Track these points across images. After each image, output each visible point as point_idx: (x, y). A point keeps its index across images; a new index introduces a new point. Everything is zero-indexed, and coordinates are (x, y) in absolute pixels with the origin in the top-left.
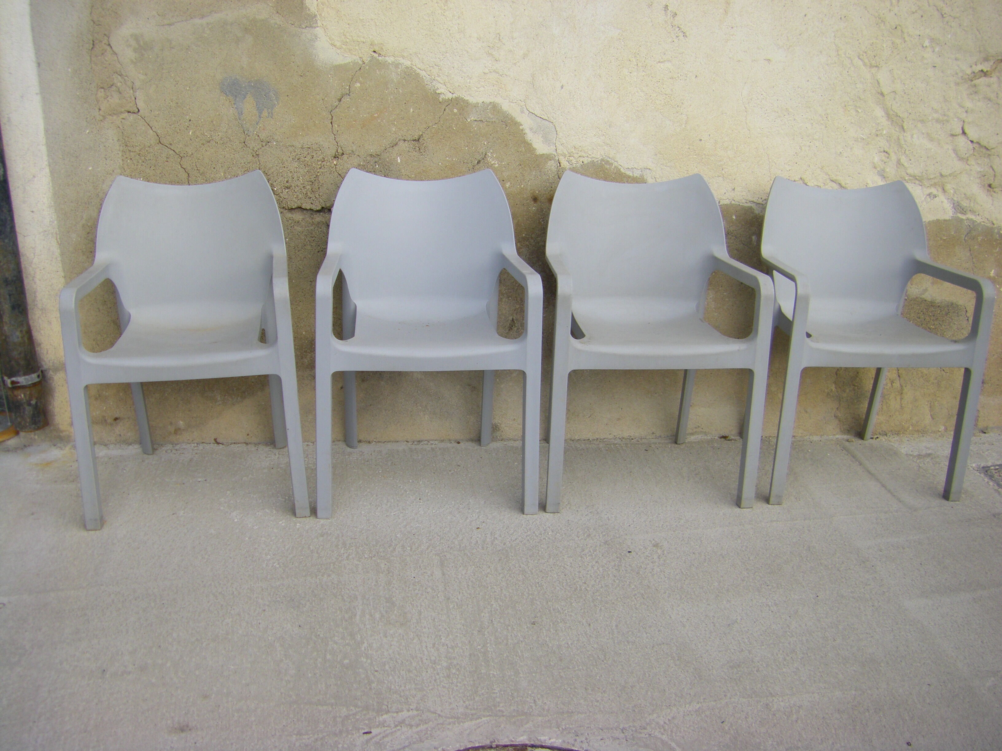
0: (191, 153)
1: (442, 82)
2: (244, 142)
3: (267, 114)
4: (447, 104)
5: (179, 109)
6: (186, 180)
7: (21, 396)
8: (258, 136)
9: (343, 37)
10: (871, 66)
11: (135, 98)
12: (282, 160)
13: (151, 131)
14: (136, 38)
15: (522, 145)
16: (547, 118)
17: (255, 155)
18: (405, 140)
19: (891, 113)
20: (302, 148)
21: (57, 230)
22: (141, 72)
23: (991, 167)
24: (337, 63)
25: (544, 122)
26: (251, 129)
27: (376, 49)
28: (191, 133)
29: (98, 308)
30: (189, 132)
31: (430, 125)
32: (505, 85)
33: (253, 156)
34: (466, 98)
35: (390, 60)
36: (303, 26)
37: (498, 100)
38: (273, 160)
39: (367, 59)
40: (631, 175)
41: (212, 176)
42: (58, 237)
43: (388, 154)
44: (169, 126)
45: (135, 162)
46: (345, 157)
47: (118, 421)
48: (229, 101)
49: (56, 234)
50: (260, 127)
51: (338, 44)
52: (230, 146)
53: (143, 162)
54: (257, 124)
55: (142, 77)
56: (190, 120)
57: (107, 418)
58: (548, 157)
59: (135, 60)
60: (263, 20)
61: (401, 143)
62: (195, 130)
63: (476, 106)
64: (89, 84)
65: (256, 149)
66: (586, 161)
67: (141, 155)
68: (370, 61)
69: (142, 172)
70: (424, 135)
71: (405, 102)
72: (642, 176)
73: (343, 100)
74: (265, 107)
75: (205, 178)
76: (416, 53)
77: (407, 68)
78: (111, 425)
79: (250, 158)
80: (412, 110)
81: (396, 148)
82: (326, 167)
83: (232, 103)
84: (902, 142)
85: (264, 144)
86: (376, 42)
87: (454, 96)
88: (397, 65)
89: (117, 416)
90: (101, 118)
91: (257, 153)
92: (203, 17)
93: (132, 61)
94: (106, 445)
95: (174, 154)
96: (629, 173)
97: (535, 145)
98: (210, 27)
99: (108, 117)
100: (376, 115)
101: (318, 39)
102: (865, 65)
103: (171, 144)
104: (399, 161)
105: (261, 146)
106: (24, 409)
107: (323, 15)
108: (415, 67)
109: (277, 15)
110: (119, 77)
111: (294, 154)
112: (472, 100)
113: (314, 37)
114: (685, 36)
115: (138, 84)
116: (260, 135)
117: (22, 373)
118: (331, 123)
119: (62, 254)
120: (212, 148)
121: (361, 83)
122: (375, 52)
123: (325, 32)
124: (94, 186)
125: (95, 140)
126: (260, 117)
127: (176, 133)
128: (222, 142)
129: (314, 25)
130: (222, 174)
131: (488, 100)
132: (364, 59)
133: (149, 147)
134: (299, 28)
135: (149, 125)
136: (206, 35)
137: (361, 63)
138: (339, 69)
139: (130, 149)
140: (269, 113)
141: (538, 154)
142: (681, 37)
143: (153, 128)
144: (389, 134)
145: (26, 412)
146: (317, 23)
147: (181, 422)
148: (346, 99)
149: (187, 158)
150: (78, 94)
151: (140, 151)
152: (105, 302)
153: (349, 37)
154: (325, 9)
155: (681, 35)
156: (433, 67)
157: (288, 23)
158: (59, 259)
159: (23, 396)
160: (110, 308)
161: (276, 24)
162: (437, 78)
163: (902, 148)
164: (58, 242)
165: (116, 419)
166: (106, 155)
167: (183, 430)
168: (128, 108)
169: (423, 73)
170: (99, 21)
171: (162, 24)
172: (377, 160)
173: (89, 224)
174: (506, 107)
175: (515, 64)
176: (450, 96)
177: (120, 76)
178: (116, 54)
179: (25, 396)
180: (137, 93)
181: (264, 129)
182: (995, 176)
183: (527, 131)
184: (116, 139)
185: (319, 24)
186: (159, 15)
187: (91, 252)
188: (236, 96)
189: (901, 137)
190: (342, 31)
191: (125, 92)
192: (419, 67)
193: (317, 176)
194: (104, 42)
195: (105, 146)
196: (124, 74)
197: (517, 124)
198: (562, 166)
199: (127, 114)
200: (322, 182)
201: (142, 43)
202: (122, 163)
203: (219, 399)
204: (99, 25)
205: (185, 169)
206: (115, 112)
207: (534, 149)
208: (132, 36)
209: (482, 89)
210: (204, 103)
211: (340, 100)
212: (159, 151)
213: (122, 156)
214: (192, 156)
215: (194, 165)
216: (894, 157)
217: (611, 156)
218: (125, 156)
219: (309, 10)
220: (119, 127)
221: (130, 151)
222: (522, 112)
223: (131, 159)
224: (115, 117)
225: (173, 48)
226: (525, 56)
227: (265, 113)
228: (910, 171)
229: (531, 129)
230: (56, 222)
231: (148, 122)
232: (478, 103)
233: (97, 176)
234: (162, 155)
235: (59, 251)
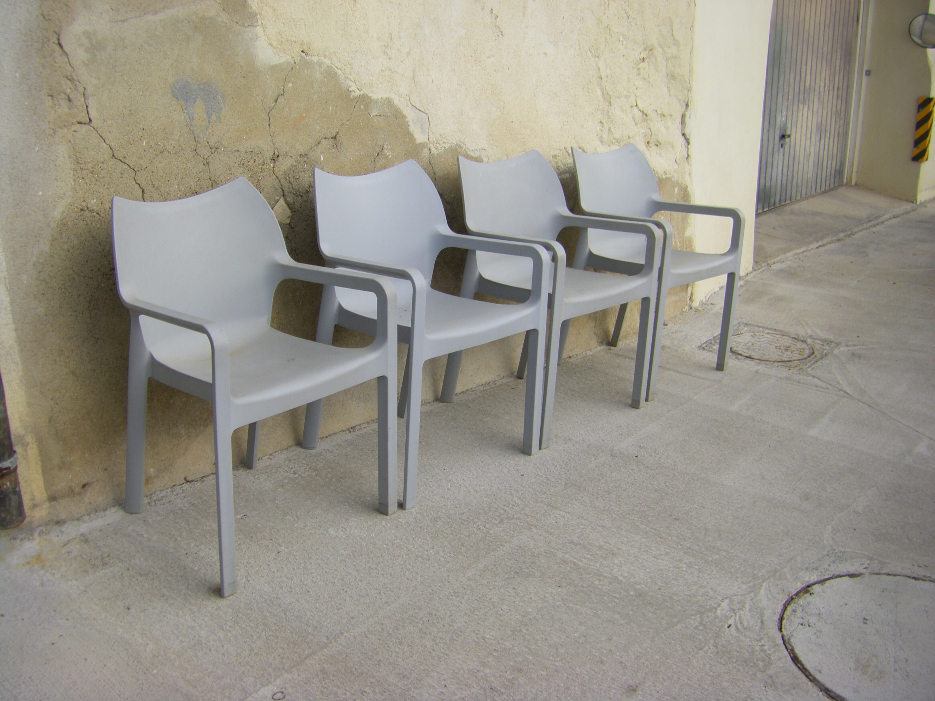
0: (145, 167)
1: (353, 80)
2: (195, 150)
3: (215, 119)
4: (356, 101)
5: (132, 117)
6: (141, 197)
7: (6, 485)
8: (208, 142)
9: (279, 36)
10: (595, 57)
11: (87, 107)
12: (230, 166)
13: (104, 144)
14: (88, 35)
15: (407, 136)
16: (423, 110)
17: (205, 163)
18: (326, 138)
19: (605, 92)
20: (246, 152)
21: (6, 273)
22: (94, 75)
23: (649, 128)
24: (274, 63)
25: (421, 113)
26: (201, 136)
27: (305, 48)
28: (144, 143)
29: (55, 360)
30: (143, 143)
31: (344, 122)
32: (396, 81)
33: (204, 164)
34: (370, 95)
35: (315, 59)
36: (246, 25)
37: (392, 96)
38: (222, 168)
39: (297, 59)
40: (474, 156)
41: (167, 190)
42: (7, 283)
43: (313, 153)
44: (123, 137)
45: (87, 181)
46: (280, 158)
47: (87, 487)
48: (180, 106)
49: (5, 278)
50: (209, 133)
51: (275, 43)
52: (182, 155)
53: (96, 180)
54: (207, 129)
55: (95, 82)
56: (143, 129)
57: (73, 487)
58: (423, 146)
59: (87, 62)
60: (211, 18)
61: (323, 141)
62: (148, 139)
63: (376, 102)
64: (38, 91)
65: (206, 157)
66: (447, 146)
67: (94, 173)
68: (300, 61)
69: (95, 192)
70: (340, 132)
71: (326, 100)
72: (480, 156)
73: (278, 100)
74: (213, 111)
75: (160, 193)
76: (335, 53)
77: (328, 67)
78: (80, 494)
79: (201, 166)
80: (331, 108)
81: (319, 146)
82: (266, 170)
83: (184, 108)
84: (610, 114)
85: (213, 151)
86: (305, 42)
87: (362, 92)
88: (320, 65)
89: (84, 482)
90: (52, 132)
91: (208, 161)
92: (156, 13)
93: (84, 63)
94: (78, 519)
95: (129, 168)
96: (473, 154)
97: (416, 136)
98: (163, 24)
99: (58, 129)
100: (304, 115)
101: (259, 39)
102: (592, 55)
103: (125, 157)
104: (322, 159)
105: (210, 153)
106: (10, 499)
107: (263, 13)
108: (333, 66)
109: (224, 13)
110: (68, 82)
111: (239, 159)
112: (374, 96)
113: (255, 37)
114: (502, 35)
115: (90, 90)
116: (210, 141)
117: (6, 457)
118: (269, 125)
119: (12, 302)
120: (166, 159)
121: (293, 83)
122: (302, 51)
123: (264, 31)
124: (44, 214)
125: (45, 158)
126: (209, 122)
127: (130, 145)
128: (174, 151)
129: (255, 24)
130: (176, 187)
131: (385, 96)
132: (295, 58)
133: (103, 162)
134: (243, 26)
135: (101, 137)
136: (158, 34)
137: (293, 62)
138: (274, 68)
139: (82, 166)
140: (217, 117)
141: (417, 143)
142: (500, 36)
143: (106, 140)
144: (314, 133)
145: (13, 504)
146: (257, 22)
147: (152, 470)
148: (281, 100)
149: (142, 172)
150: (27, 104)
151: (93, 168)
152: (62, 351)
153: (284, 36)
154: (264, 8)
155: (500, 33)
156: (347, 65)
157: (233, 21)
158: (9, 308)
159: (8, 484)
160: (68, 357)
161: (223, 21)
162: (349, 77)
163: (610, 118)
164: (7, 288)
165: (84, 486)
166: (57, 176)
167: (154, 477)
168: (80, 119)
169: (339, 72)
170: (49, 15)
171: (116, 20)
172: (305, 159)
173: (41, 261)
174: (397, 101)
175: (402, 62)
176: (358, 93)
177: (70, 80)
178: (67, 55)
179: (11, 483)
180: (90, 100)
181: (213, 135)
182: (651, 135)
183: (410, 123)
184: (66, 156)
185: (260, 23)
186: (113, 10)
187: (44, 294)
188: (187, 100)
189: (610, 111)
190: (278, 31)
191: (77, 100)
192: (337, 65)
193: (258, 180)
194: (52, 41)
195: (55, 165)
196: (75, 78)
197: (404, 117)
198: (432, 153)
199: (78, 125)
200: (263, 186)
201: (94, 42)
202: (73, 184)
203: (184, 433)
204: (50, 20)
205: (139, 185)
206: (66, 124)
207: (415, 139)
208: (84, 33)
209: (380, 86)
210: (157, 109)
211: (276, 101)
212: (113, 167)
213: (74, 175)
214: (146, 169)
215: (149, 178)
216: (606, 126)
217: (462, 141)
218: (77, 176)
219: (251, 8)
220: (70, 141)
221: (82, 169)
222: (408, 106)
223: (83, 178)
224: (65, 130)
225: (126, 47)
226: (408, 54)
227: (214, 118)
228: (615, 136)
229: (413, 121)
230: (4, 264)
231: (101, 134)
232: (378, 99)
233: (48, 201)
234: (116, 171)
235: (8, 299)
